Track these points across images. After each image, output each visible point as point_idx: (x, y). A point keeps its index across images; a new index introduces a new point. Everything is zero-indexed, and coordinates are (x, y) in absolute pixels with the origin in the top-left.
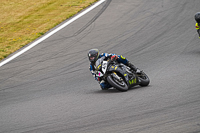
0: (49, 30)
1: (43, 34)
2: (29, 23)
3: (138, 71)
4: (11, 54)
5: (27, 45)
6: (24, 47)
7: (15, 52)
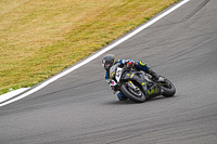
0: (156, 15)
1: (148, 19)
2: (134, 7)
3: (161, 79)
4: (114, 40)
5: (131, 31)
6: (128, 32)
7: (119, 38)
